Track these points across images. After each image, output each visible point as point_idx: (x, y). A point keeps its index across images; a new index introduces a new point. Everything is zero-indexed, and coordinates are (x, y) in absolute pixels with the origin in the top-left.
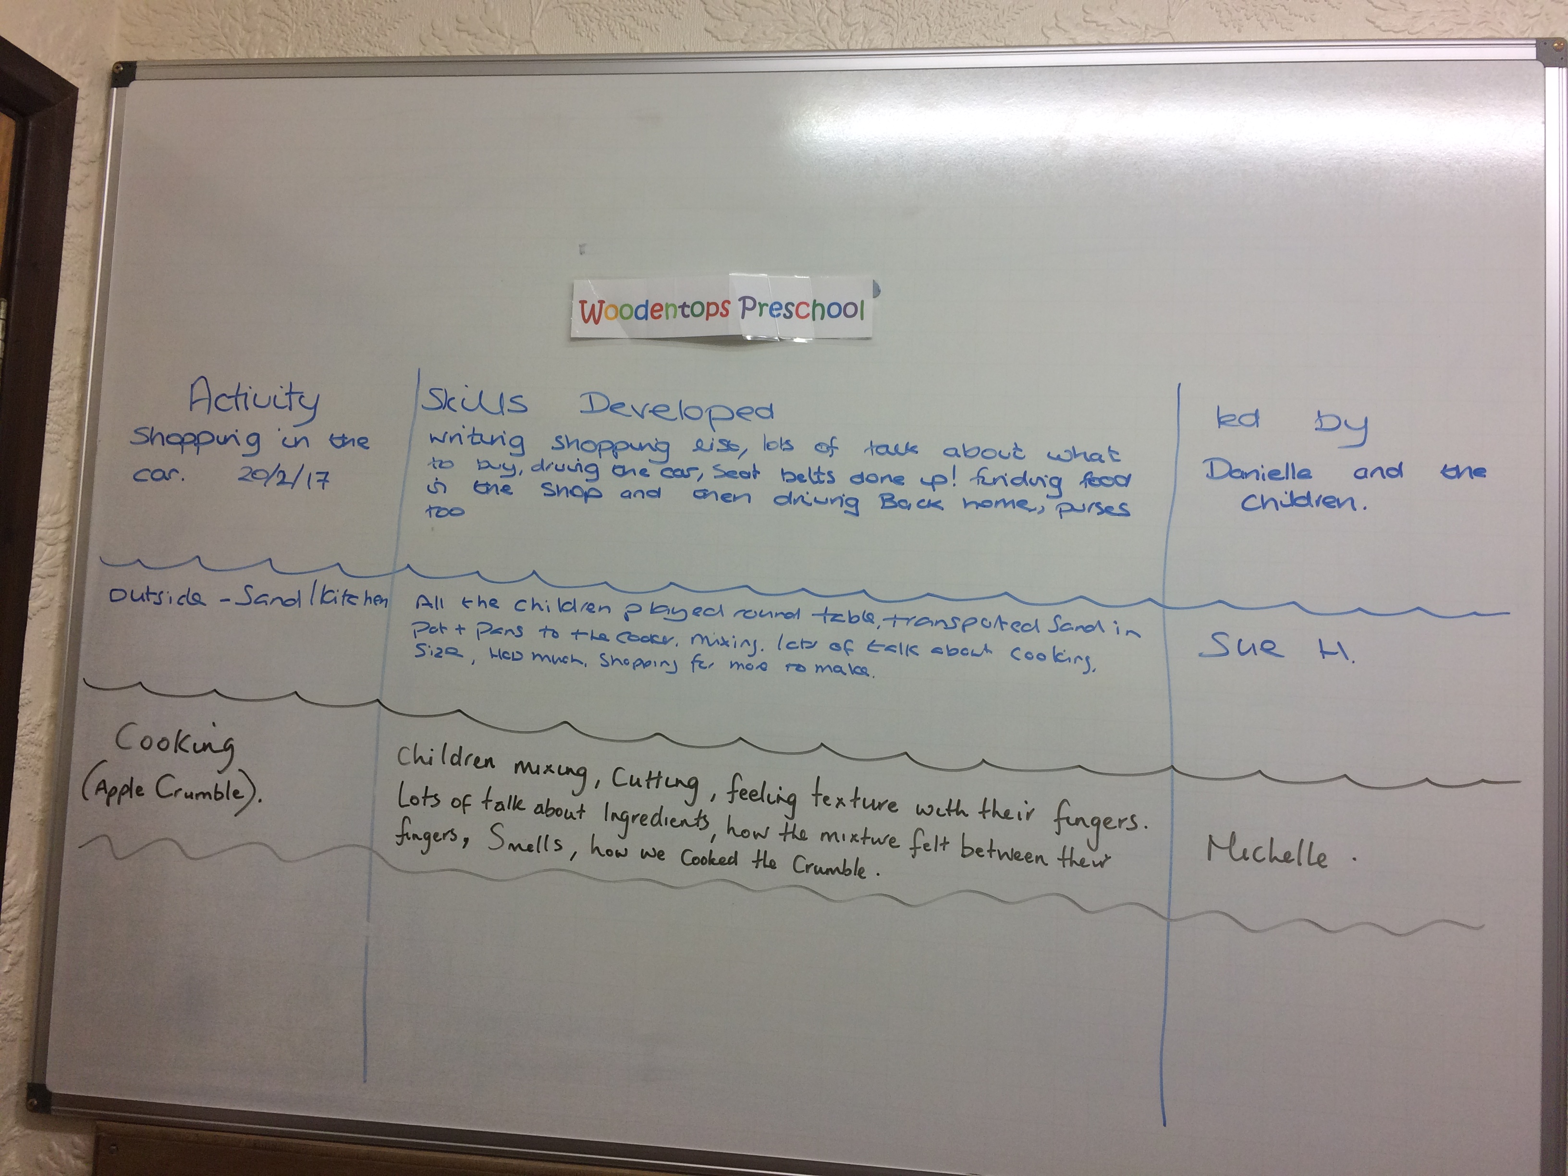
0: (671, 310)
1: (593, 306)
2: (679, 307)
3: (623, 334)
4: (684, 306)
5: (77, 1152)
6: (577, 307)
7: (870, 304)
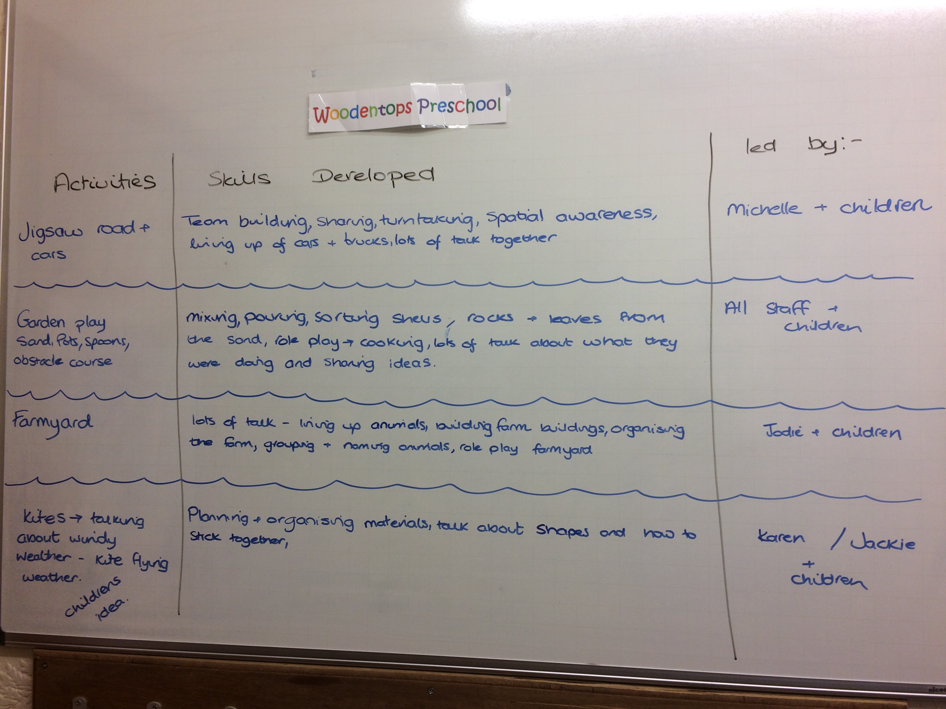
0: (373, 111)
1: (323, 111)
2: (379, 109)
3: (343, 129)
4: (382, 108)
5: (23, 669)
6: (312, 112)
7: (505, 100)
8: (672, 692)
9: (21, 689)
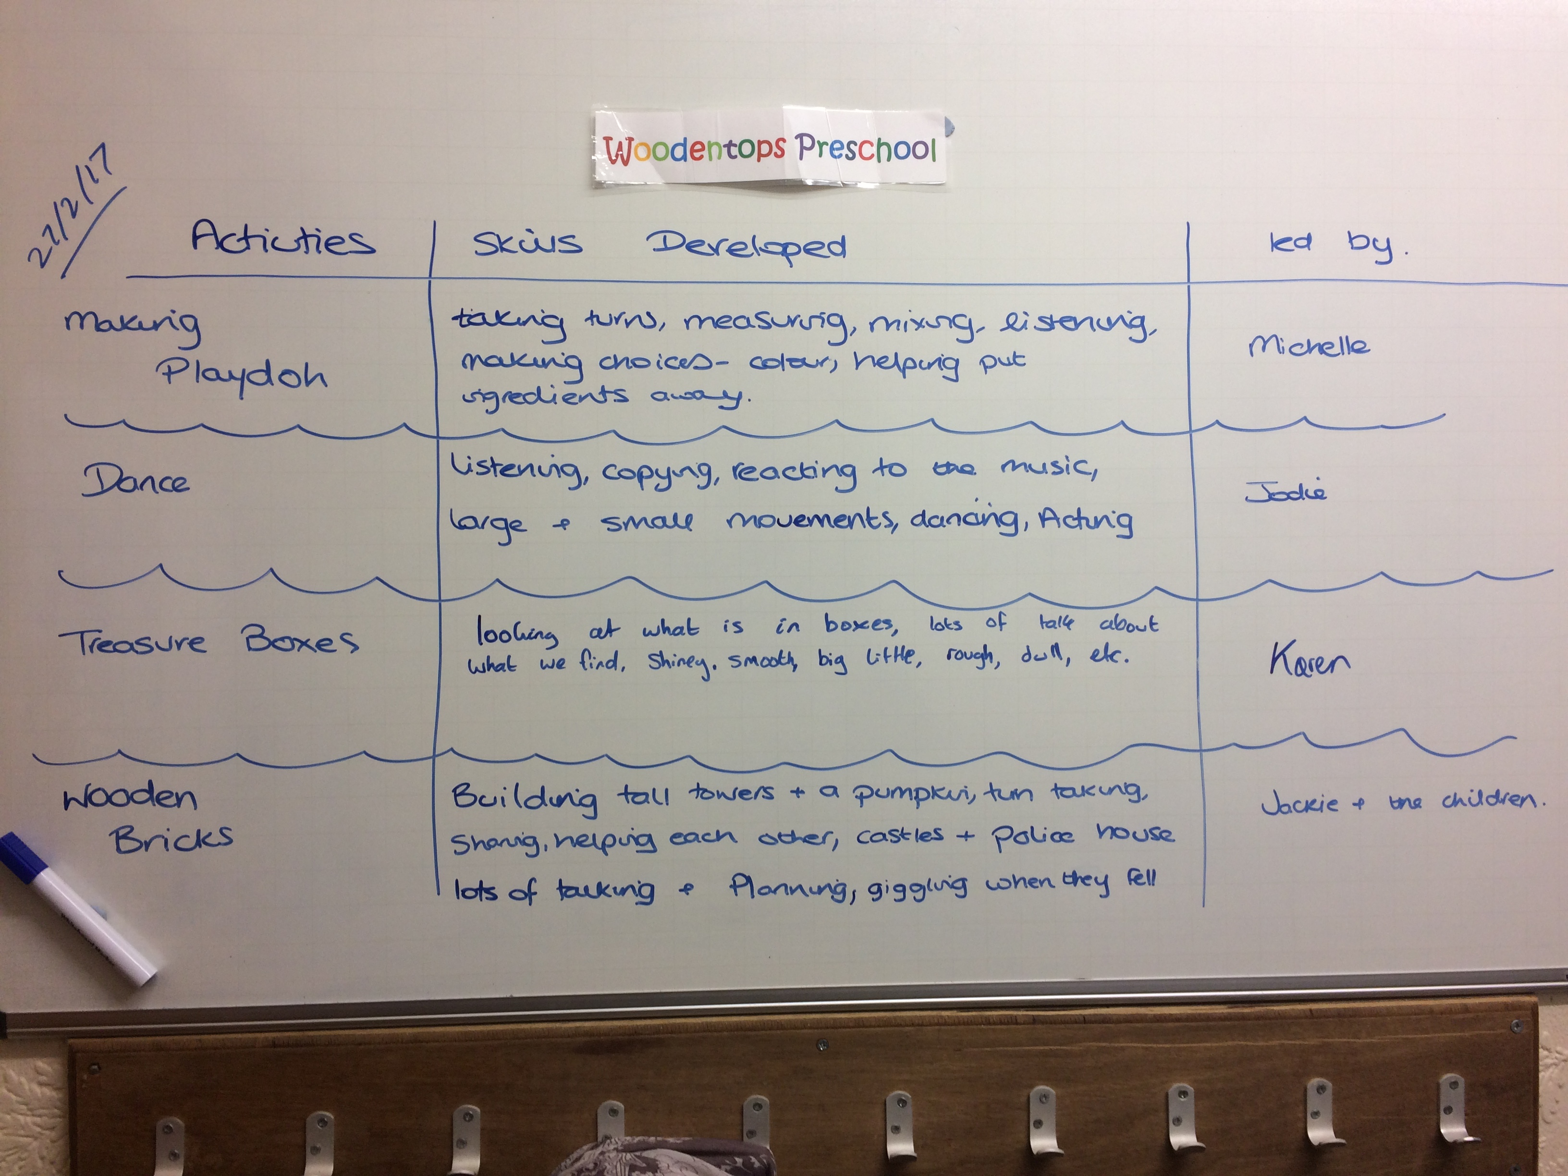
0: (715, 150)
1: (620, 144)
2: (725, 146)
3: (658, 178)
4: (730, 145)
5: (43, 1078)
6: (600, 144)
7: (944, 144)
9: (40, 1116)
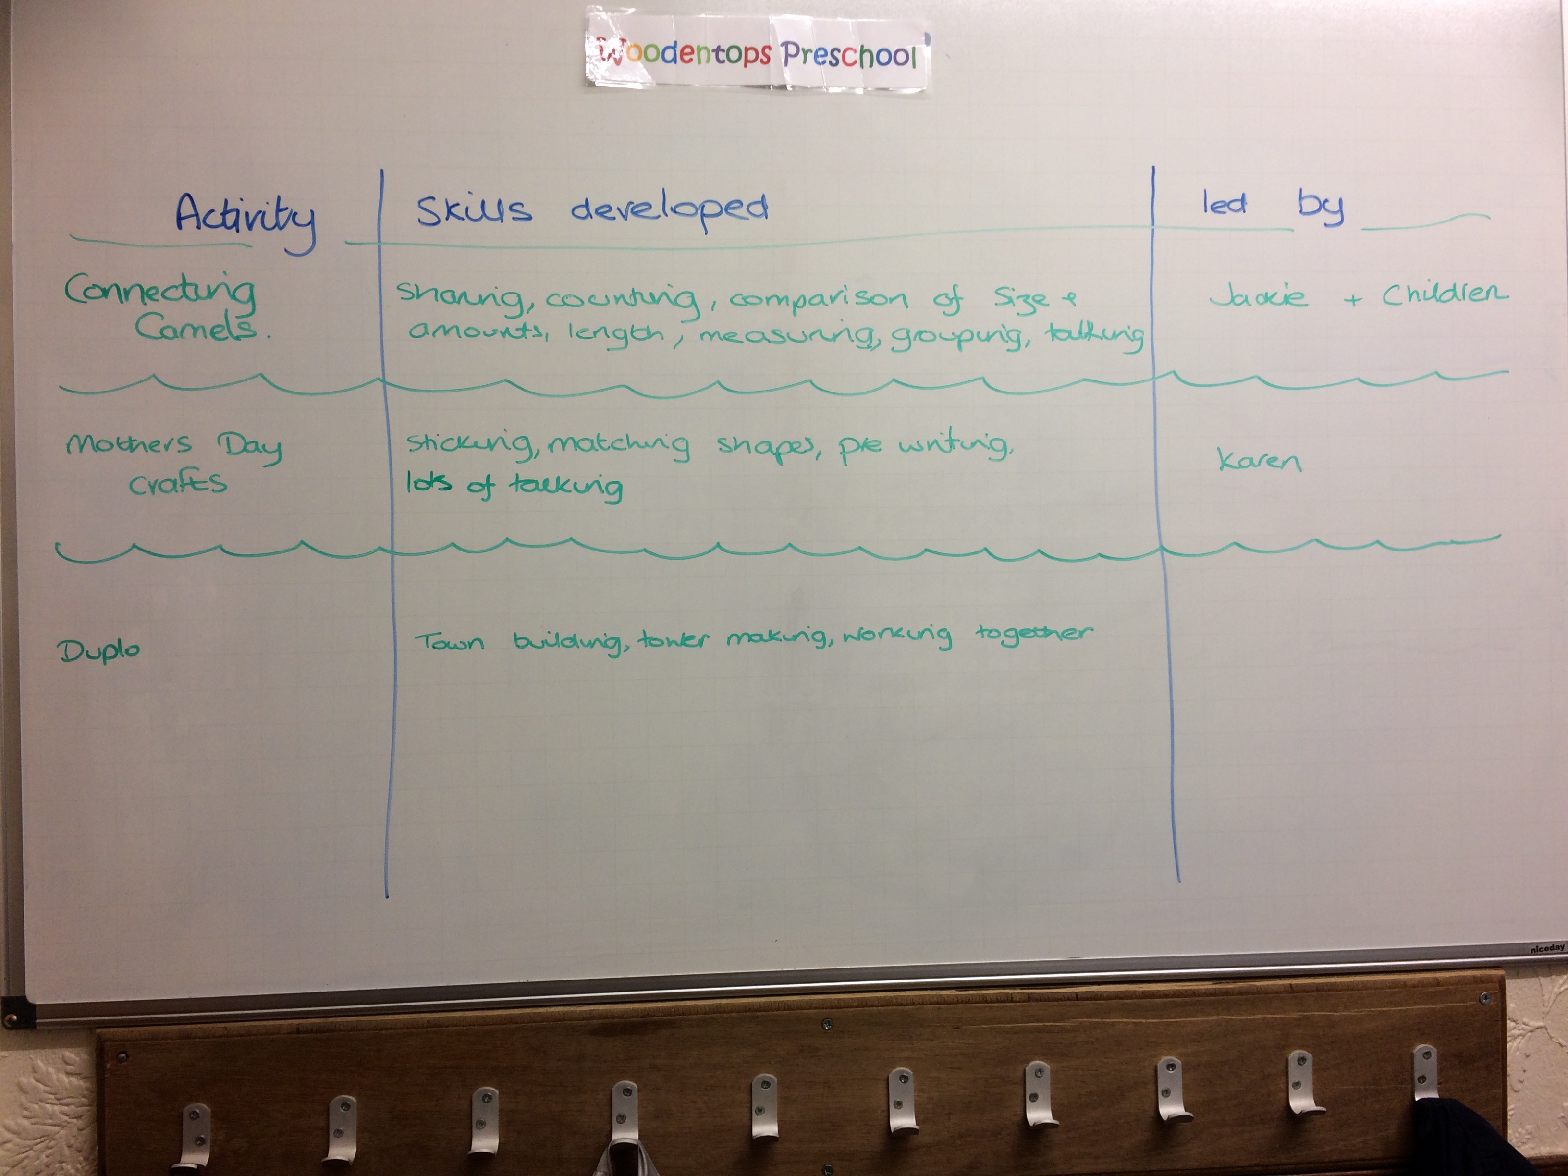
0: (704, 54)
2: (713, 51)
4: (718, 50)
5: (71, 1068)
7: (925, 53)
8: (1190, 988)
9: (67, 1105)
